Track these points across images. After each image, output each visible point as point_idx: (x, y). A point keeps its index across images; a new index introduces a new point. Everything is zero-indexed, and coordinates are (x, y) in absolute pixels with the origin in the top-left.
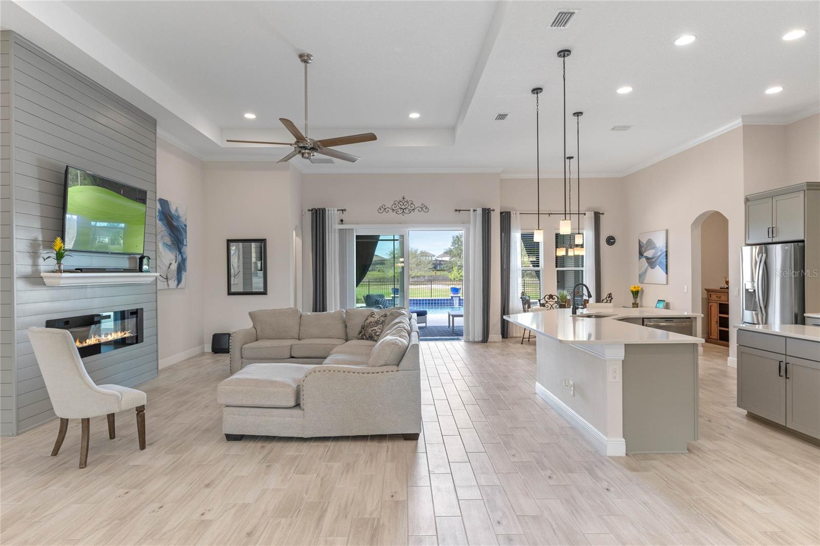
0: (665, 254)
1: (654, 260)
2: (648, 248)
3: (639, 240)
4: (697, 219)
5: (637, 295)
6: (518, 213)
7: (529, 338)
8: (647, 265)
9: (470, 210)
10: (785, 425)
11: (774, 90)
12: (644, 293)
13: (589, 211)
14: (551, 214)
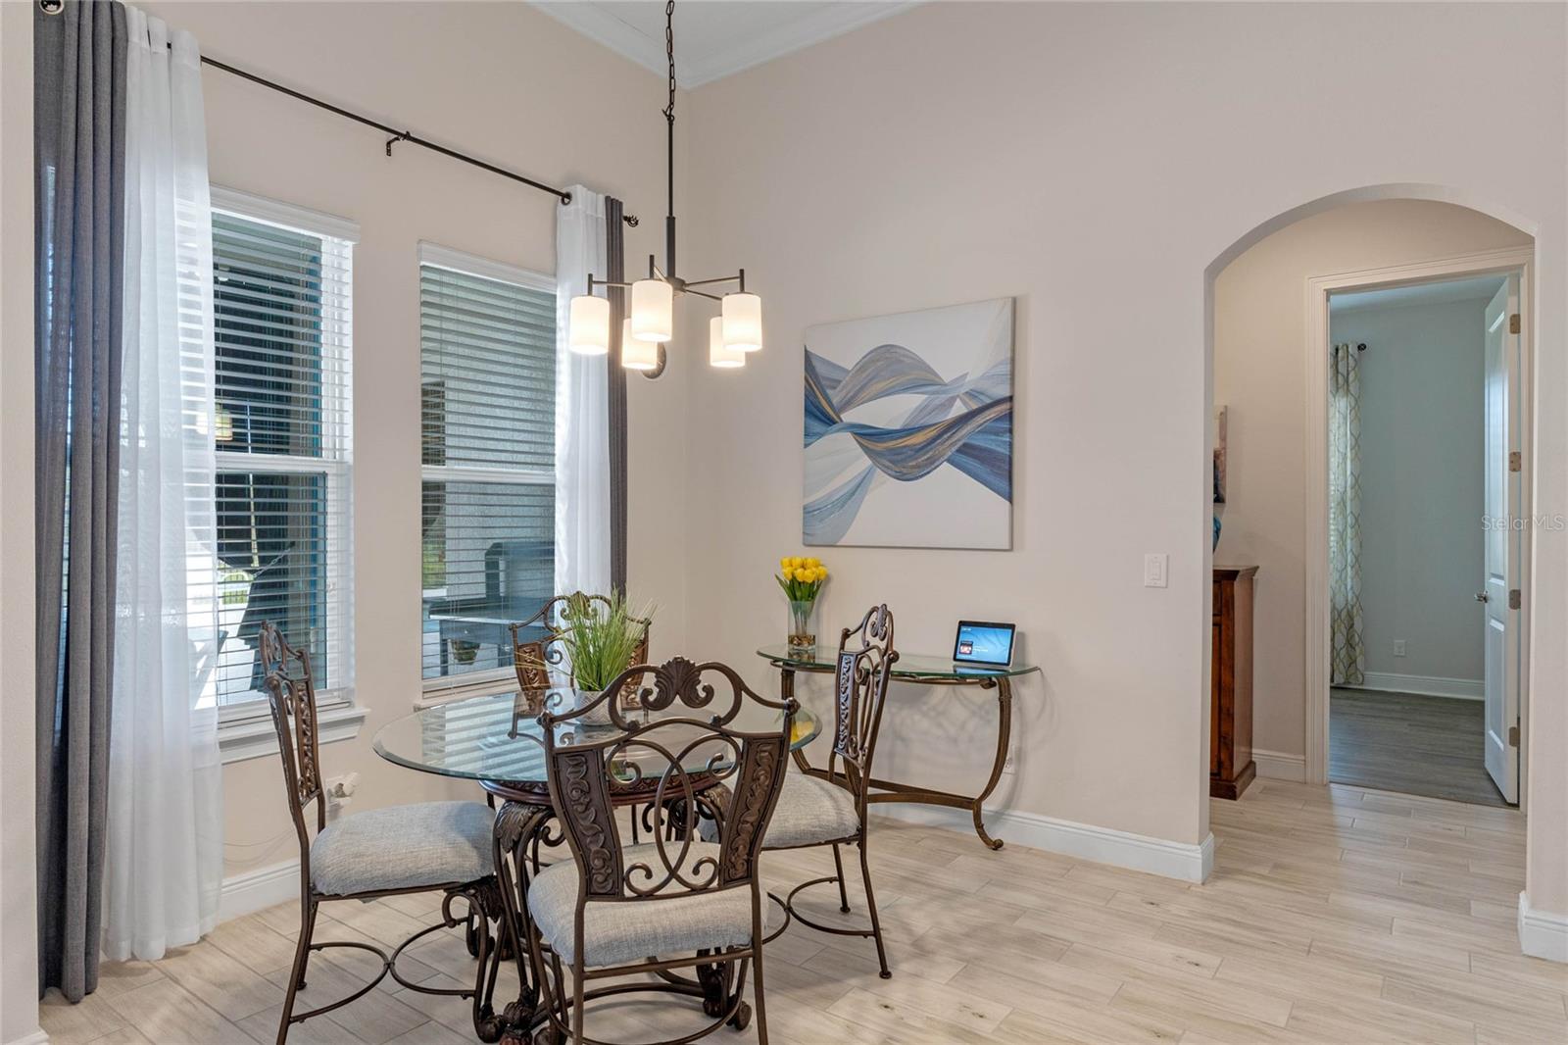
1: (918, 439)
2: (877, 386)
3: (806, 351)
5: (808, 598)
6: (189, 48)
8: (866, 462)
14: (407, 136)
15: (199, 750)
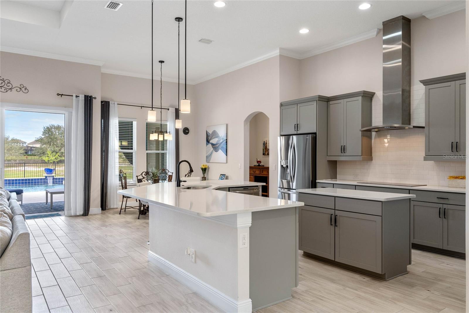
0: (225, 141)
1: (217, 146)
2: (213, 137)
3: (206, 131)
4: (248, 116)
5: (205, 171)
6: (116, 103)
7: (125, 209)
8: (212, 149)
9: (73, 96)
10: (334, 260)
11: (304, 31)
12: (210, 169)
13: (172, 108)
14: (143, 107)
15: (117, 186)
